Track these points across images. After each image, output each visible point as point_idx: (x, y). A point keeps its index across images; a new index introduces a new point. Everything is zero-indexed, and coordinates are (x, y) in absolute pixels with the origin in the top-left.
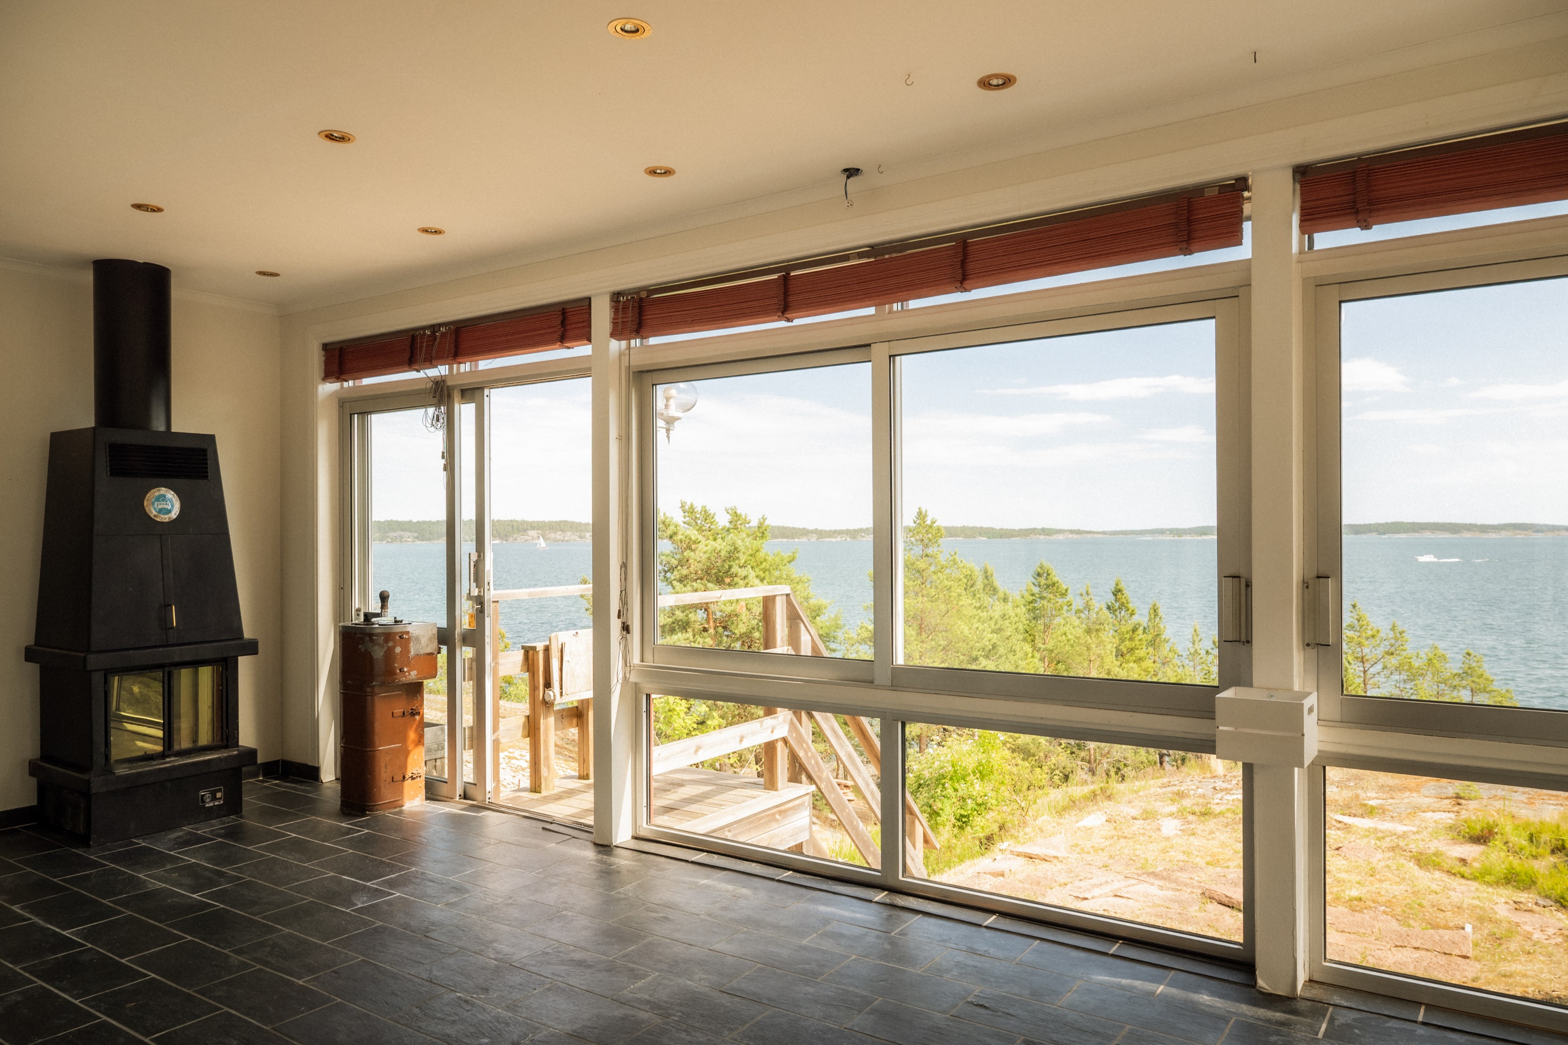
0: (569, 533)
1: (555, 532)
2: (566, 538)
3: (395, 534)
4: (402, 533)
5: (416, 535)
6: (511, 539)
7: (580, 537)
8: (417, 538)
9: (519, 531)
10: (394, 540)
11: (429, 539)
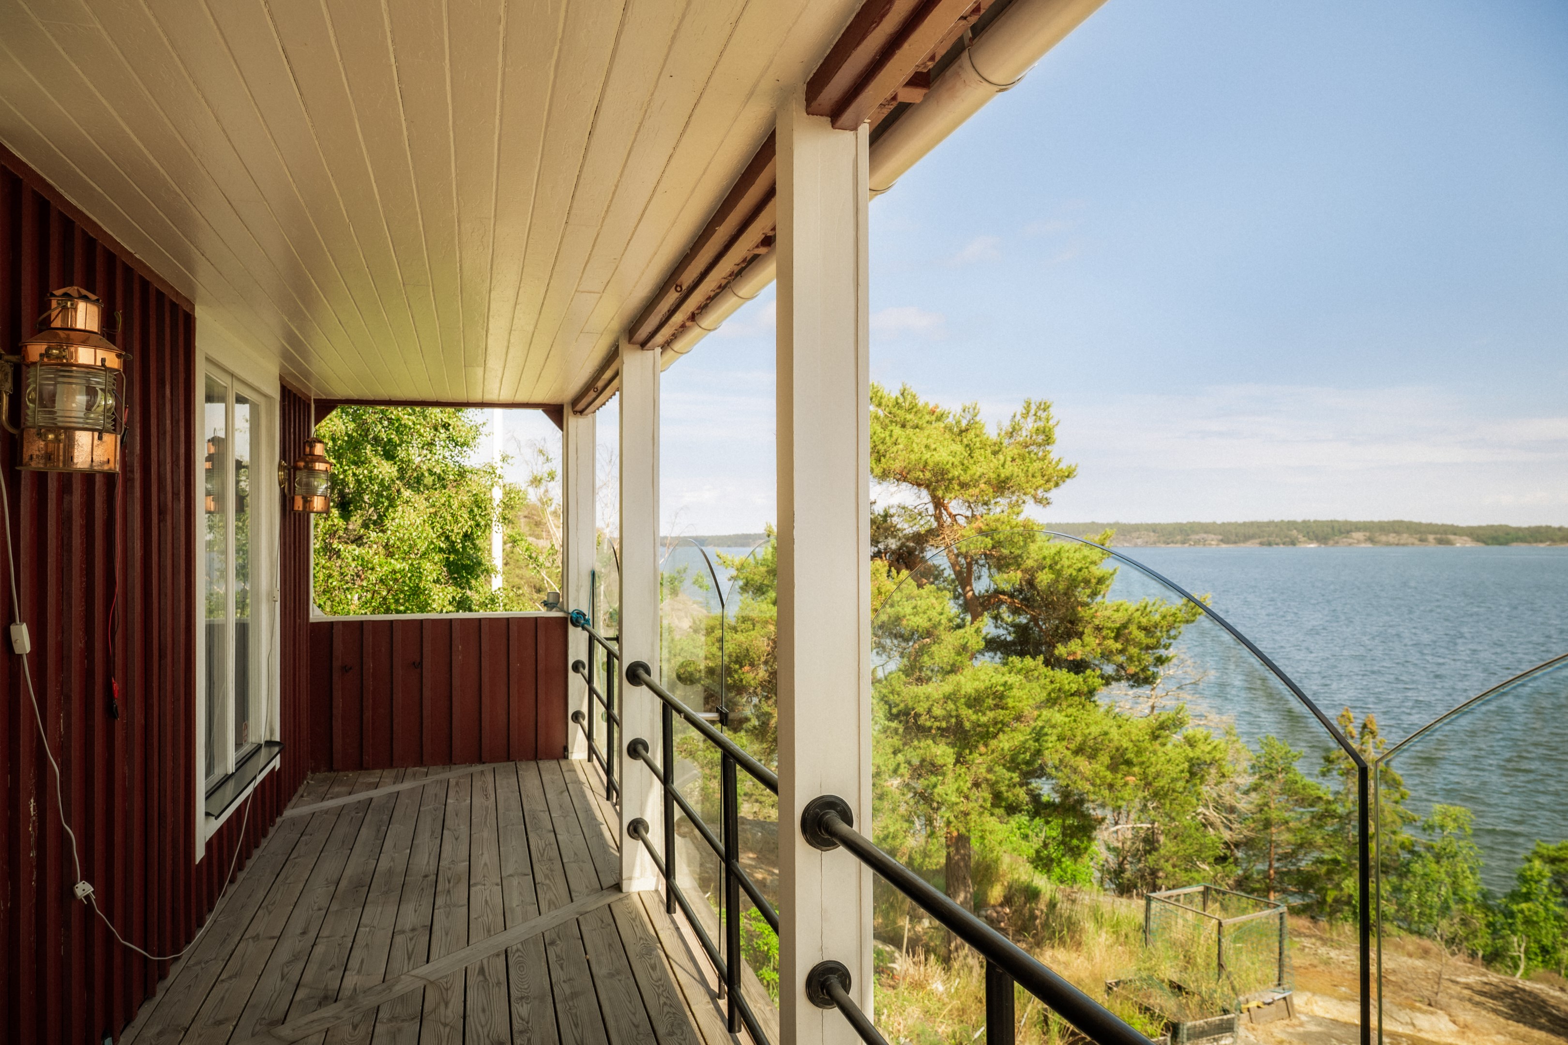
0: (1405, 536)
1: (1387, 535)
2: (1402, 542)
3: (1197, 537)
4: (1205, 536)
5: (1220, 537)
6: (1331, 542)
7: (1421, 540)
8: (1222, 541)
9: (1341, 533)
10: (1197, 542)
11: (1235, 543)
